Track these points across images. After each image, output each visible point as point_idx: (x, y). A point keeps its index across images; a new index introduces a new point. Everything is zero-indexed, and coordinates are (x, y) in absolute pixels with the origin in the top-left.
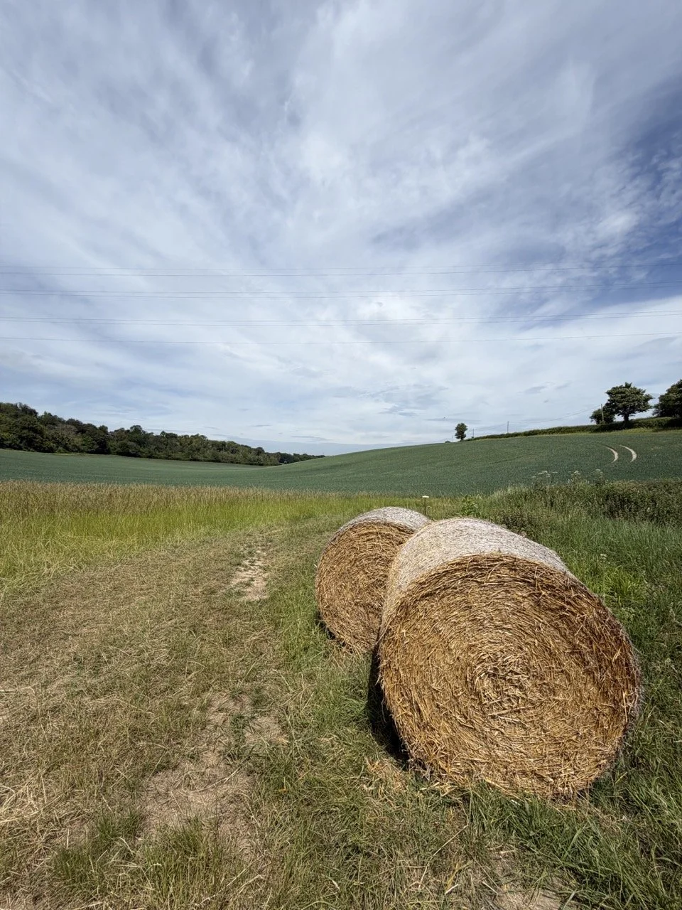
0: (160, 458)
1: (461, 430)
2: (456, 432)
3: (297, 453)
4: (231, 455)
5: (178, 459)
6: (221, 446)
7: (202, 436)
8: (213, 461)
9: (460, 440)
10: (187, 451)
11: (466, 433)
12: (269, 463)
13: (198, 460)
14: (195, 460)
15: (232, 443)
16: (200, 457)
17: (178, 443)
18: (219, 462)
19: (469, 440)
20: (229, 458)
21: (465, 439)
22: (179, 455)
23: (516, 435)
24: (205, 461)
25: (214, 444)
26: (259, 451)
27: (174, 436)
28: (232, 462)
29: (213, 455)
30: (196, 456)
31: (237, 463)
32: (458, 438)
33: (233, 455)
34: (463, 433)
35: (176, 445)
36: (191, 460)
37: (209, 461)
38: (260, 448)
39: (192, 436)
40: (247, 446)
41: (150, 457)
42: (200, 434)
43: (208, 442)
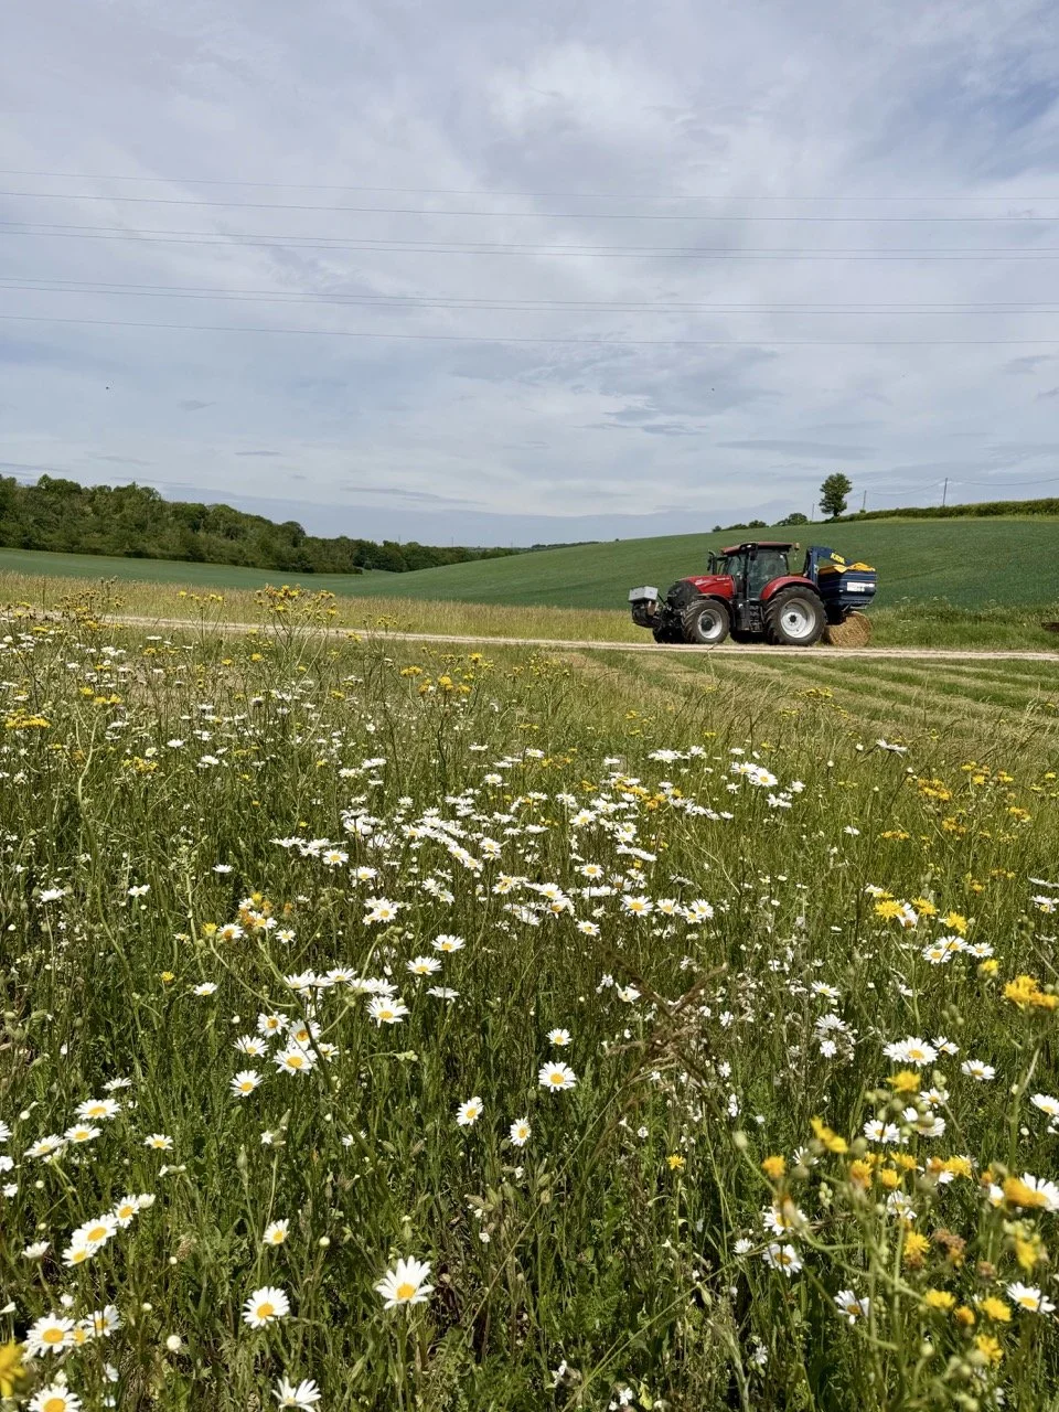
0: (52, 549)
1: (835, 491)
2: (823, 495)
3: (391, 540)
4: (223, 542)
5: (96, 552)
6: (196, 518)
7: (147, 489)
8: (187, 559)
9: (830, 516)
10: (115, 530)
11: (846, 498)
12: (329, 566)
13: (148, 556)
14: (139, 554)
15: (223, 511)
16: (152, 548)
17: (88, 509)
18: (201, 560)
19: (852, 518)
20: (226, 552)
21: (843, 514)
22: (95, 540)
23: (961, 511)
24: (164, 557)
25: (180, 511)
26: (293, 532)
27: (72, 490)
28: (235, 563)
29: (185, 543)
30: (140, 545)
31: (247, 564)
32: (824, 511)
33: (235, 544)
34: (840, 498)
35: (84, 514)
36: (128, 555)
37: (175, 558)
38: (292, 524)
39: (118, 489)
40: (259, 519)
41: (27, 546)
42: (141, 485)
43: (163, 506)
